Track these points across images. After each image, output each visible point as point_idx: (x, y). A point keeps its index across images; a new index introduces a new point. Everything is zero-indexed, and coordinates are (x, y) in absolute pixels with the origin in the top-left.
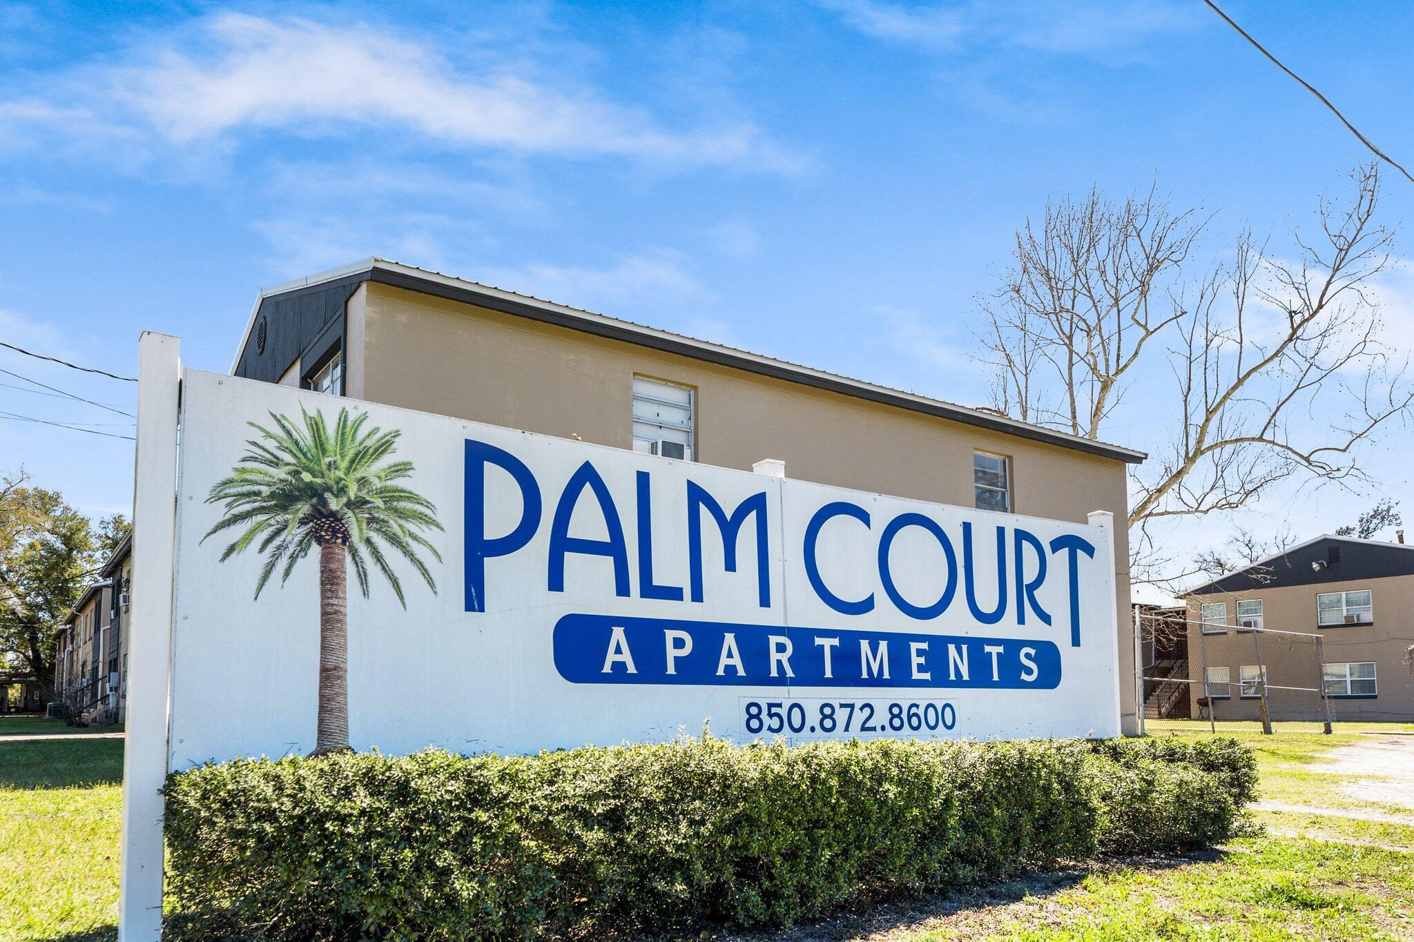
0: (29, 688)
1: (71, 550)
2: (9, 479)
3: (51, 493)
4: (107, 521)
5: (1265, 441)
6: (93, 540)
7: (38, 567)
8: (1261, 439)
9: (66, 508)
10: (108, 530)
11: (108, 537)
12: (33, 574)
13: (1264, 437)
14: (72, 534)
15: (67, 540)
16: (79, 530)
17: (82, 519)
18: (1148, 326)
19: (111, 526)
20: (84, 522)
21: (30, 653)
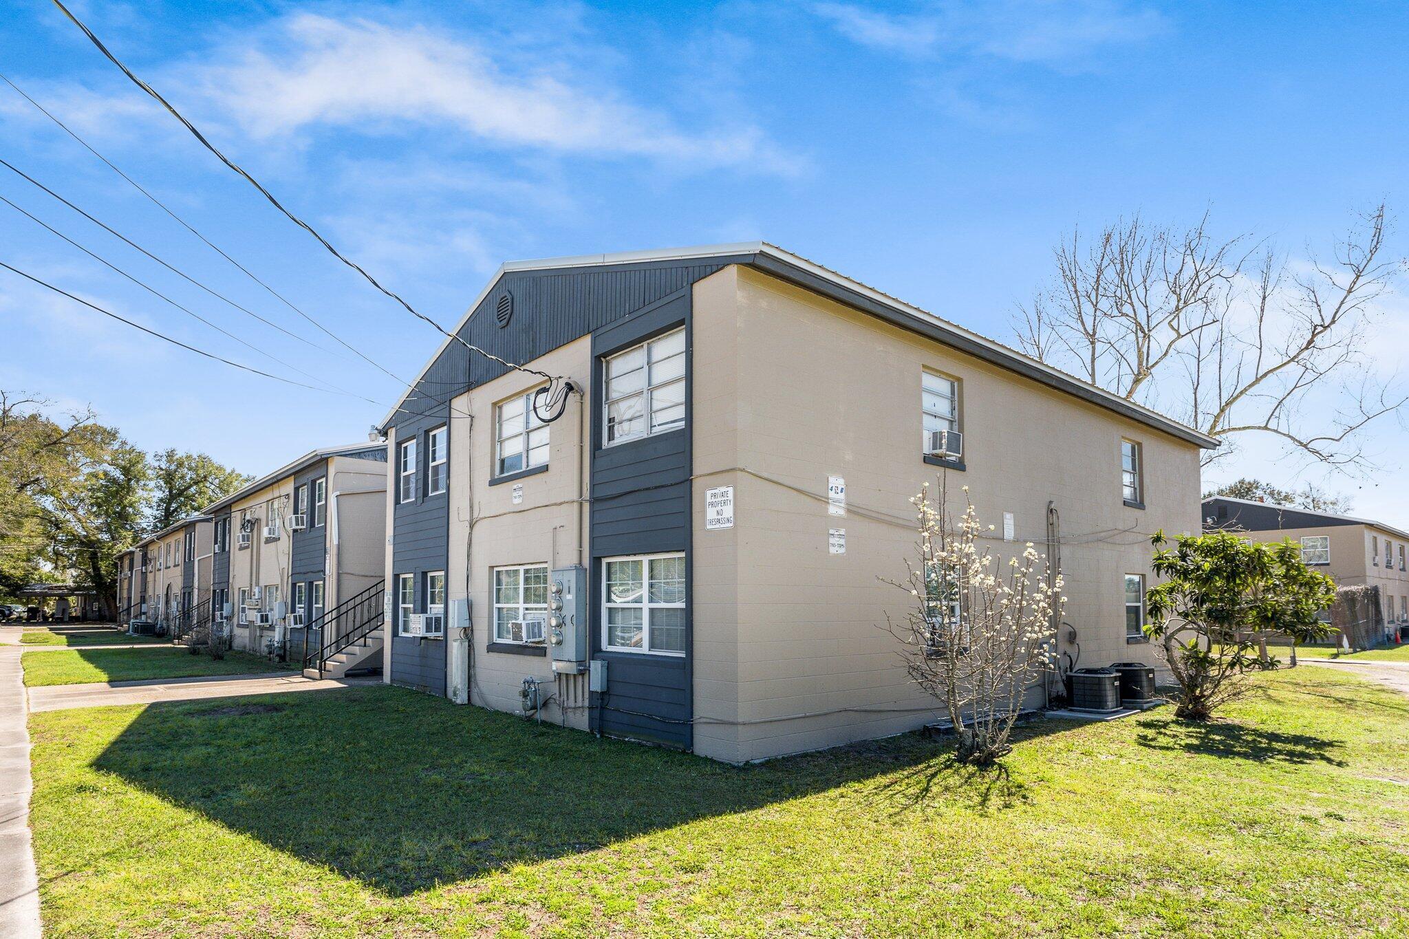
0: (87, 599)
1: (130, 480)
2: (78, 417)
3: (109, 429)
4: (160, 454)
5: (1269, 429)
6: (149, 472)
7: (99, 494)
8: (1266, 428)
9: (124, 443)
10: (161, 462)
11: (161, 469)
12: (93, 501)
13: (1268, 426)
14: (130, 466)
15: (126, 471)
16: (138, 462)
17: (139, 453)
18: (1180, 331)
19: (164, 459)
20: (141, 456)
21: (90, 570)
